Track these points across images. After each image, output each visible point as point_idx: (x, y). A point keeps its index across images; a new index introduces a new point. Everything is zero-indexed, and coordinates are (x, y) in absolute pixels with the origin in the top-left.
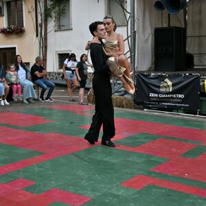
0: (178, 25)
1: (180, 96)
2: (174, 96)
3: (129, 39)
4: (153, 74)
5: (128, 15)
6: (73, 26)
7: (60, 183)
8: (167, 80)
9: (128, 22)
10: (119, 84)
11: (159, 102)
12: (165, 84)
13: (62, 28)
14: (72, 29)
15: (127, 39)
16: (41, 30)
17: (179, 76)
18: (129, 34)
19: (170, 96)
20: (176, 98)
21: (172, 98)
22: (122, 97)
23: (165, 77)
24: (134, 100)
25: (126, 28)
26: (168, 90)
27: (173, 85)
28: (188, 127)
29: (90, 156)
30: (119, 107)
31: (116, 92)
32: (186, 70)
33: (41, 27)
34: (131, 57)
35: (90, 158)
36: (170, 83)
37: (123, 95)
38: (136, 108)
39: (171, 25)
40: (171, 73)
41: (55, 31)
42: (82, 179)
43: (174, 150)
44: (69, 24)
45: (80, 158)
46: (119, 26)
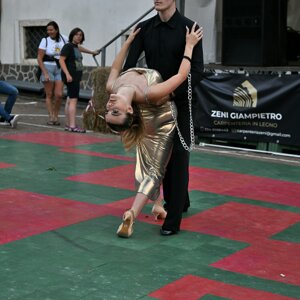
1: (274, 116)
2: (262, 116)
4: (218, 72)
7: (27, 292)
8: (246, 84)
11: (230, 128)
12: (244, 93)
17: (271, 76)
19: (254, 116)
20: (266, 120)
21: (257, 120)
23: (243, 78)
26: (248, 105)
27: (260, 95)
28: (287, 180)
29: (89, 238)
32: (286, 65)
35: (89, 242)
36: (253, 90)
40: (256, 70)
42: (72, 284)
43: (258, 225)
45: (68, 240)
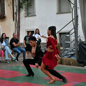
3: (74, 20)
5: (72, 6)
6: (37, 14)
9: (72, 10)
10: (67, 50)
13: (30, 15)
14: (35, 15)
15: (73, 20)
16: (16, 16)
18: (74, 18)
22: (70, 58)
24: (78, 60)
30: (68, 65)
31: (66, 55)
33: (16, 14)
34: (75, 32)
37: (70, 57)
38: (79, 66)
41: (25, 17)
44: (34, 12)
46: (66, 13)
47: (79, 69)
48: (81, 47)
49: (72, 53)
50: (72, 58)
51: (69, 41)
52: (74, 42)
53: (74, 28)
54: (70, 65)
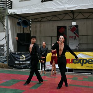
0: (27, 32)
1: (29, 62)
2: (26, 62)
3: (6, 37)
4: (17, 53)
5: (5, 27)
8: (23, 55)
9: (5, 30)
10: (2, 58)
12: (22, 57)
15: (5, 37)
19: (24, 62)
21: (25, 63)
22: (3, 64)
23: (22, 54)
24: (9, 65)
25: (4, 33)
26: (23, 60)
27: (26, 58)
30: (2, 68)
34: (7, 45)
39: (24, 32)
40: (25, 52)
46: (1, 32)
47: (9, 71)
48: (11, 56)
49: (5, 60)
50: (5, 63)
51: (3, 51)
52: (6, 52)
53: (7, 43)
54: (3, 68)
